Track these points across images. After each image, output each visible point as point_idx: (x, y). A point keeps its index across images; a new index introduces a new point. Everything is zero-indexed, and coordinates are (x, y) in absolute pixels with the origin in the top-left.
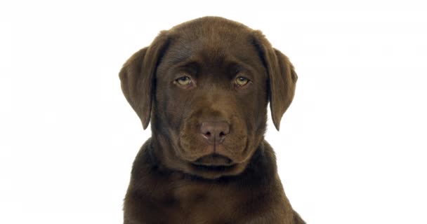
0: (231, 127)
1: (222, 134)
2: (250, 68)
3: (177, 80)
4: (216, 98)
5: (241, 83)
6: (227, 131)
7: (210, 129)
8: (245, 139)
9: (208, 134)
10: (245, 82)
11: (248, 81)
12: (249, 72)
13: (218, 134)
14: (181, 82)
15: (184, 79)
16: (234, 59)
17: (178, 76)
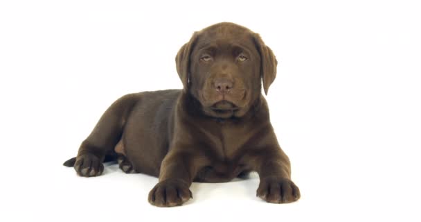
0: (233, 83)
1: (227, 88)
2: (248, 50)
3: (203, 58)
4: (224, 67)
5: (241, 59)
6: (230, 85)
7: (219, 84)
8: (244, 92)
9: (219, 87)
10: (244, 59)
11: (246, 59)
12: (247, 53)
13: (225, 88)
14: (205, 59)
15: (207, 57)
16: (238, 45)
17: (204, 56)
